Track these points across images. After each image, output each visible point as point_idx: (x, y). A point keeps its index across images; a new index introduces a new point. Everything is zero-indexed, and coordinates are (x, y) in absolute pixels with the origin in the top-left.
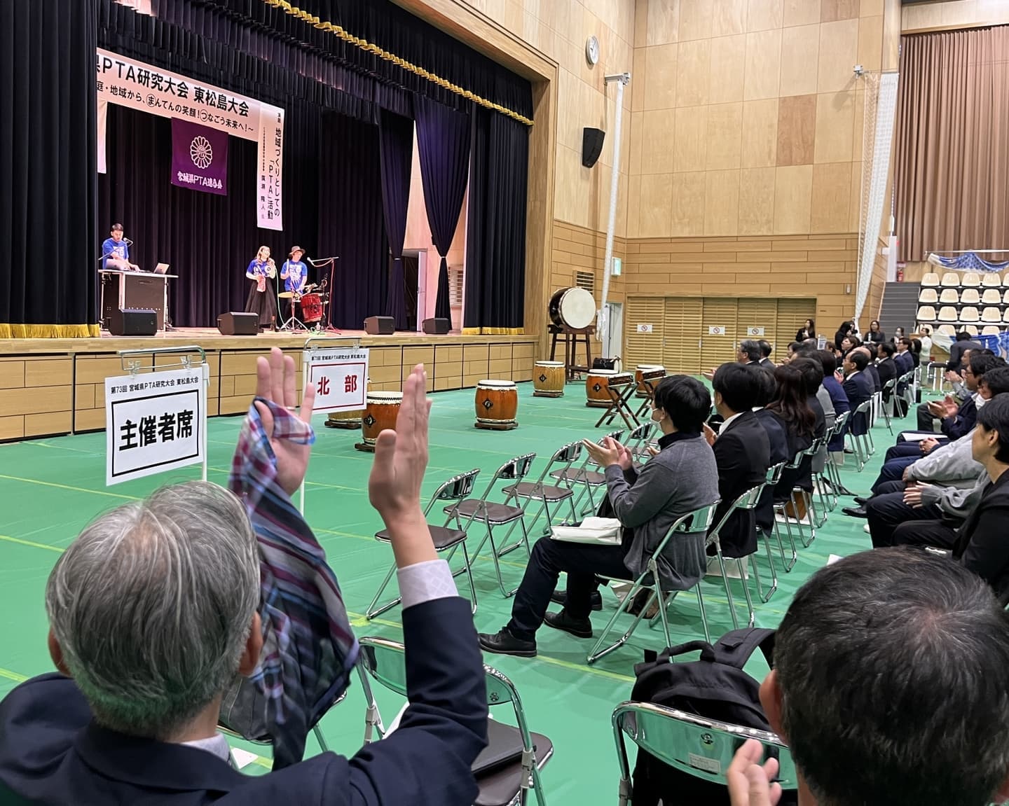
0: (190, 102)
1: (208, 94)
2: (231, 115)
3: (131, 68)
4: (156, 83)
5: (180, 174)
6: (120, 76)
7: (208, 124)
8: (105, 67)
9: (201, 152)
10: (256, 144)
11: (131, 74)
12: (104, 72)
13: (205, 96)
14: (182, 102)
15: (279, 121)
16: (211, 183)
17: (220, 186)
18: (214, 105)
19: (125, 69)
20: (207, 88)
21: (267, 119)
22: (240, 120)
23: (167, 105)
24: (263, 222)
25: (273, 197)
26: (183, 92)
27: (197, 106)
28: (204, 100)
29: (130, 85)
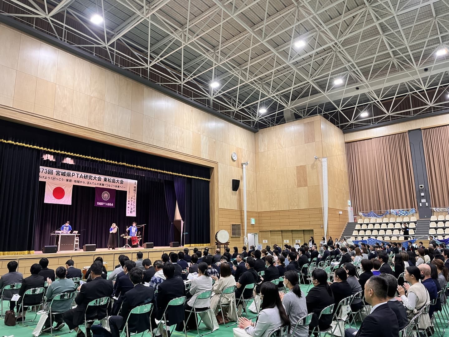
0: (102, 182)
1: (109, 179)
2: (117, 184)
3: (82, 175)
4: (90, 178)
5: (98, 203)
6: (77, 177)
7: (109, 187)
8: (72, 175)
9: (106, 196)
10: (126, 192)
11: (81, 176)
12: (72, 177)
13: (108, 180)
14: (99, 182)
15: (135, 184)
16: (109, 204)
17: (112, 205)
18: (111, 182)
19: (79, 176)
20: (108, 177)
21: (130, 184)
22: (120, 185)
23: (94, 184)
24: (128, 214)
25: (132, 207)
26: (99, 179)
27: (105, 183)
28: (107, 181)
29: (81, 179)
